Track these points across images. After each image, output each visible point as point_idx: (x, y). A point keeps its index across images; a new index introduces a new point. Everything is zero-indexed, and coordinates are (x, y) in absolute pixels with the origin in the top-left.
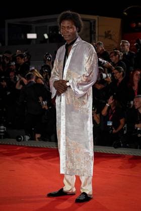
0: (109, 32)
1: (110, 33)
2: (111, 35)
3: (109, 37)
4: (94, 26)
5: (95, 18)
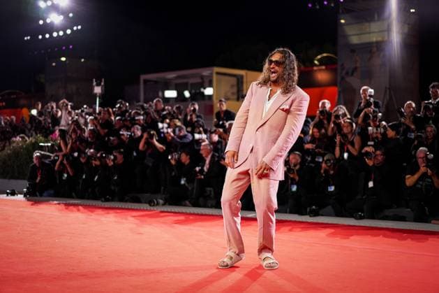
5: (243, 72)
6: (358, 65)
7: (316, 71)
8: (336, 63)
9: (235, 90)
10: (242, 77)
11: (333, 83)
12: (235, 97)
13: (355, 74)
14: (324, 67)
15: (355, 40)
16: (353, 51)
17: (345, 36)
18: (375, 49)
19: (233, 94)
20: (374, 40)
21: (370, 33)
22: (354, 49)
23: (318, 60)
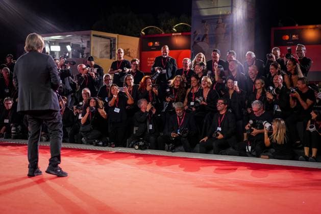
0: (128, 49)
1: (129, 51)
2: (129, 53)
3: (128, 54)
4: (114, 43)
5: (115, 36)
6: (207, 33)
7: (174, 36)
8: (190, 31)
9: (109, 50)
10: (115, 39)
11: (188, 47)
12: (109, 55)
13: (205, 40)
14: (180, 34)
15: (205, 13)
16: (203, 22)
17: (198, 9)
18: (220, 21)
19: (107, 53)
20: (221, 13)
21: (217, 7)
22: (204, 20)
23: (175, 28)
